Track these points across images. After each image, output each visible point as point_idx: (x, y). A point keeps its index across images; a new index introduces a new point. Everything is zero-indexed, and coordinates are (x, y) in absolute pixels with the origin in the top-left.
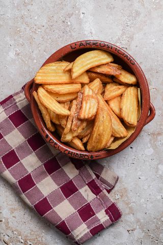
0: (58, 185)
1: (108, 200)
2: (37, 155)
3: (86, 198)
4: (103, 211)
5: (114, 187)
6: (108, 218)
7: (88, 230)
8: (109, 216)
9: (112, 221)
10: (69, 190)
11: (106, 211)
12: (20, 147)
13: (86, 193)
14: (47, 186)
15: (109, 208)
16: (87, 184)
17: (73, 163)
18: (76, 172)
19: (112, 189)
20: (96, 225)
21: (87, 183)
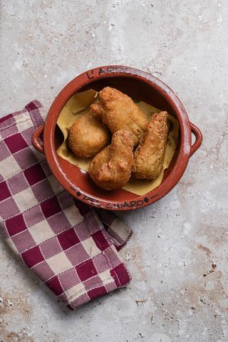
0: (55, 232)
1: (116, 258)
2: (34, 191)
3: (88, 253)
4: (108, 271)
5: (125, 244)
6: (114, 280)
7: (86, 292)
8: (115, 278)
9: (118, 285)
10: (68, 240)
11: (111, 272)
12: (14, 179)
13: (89, 247)
14: (42, 232)
15: (116, 269)
16: (92, 236)
17: (77, 206)
18: (81, 218)
19: (123, 245)
20: (97, 286)
21: (92, 233)
